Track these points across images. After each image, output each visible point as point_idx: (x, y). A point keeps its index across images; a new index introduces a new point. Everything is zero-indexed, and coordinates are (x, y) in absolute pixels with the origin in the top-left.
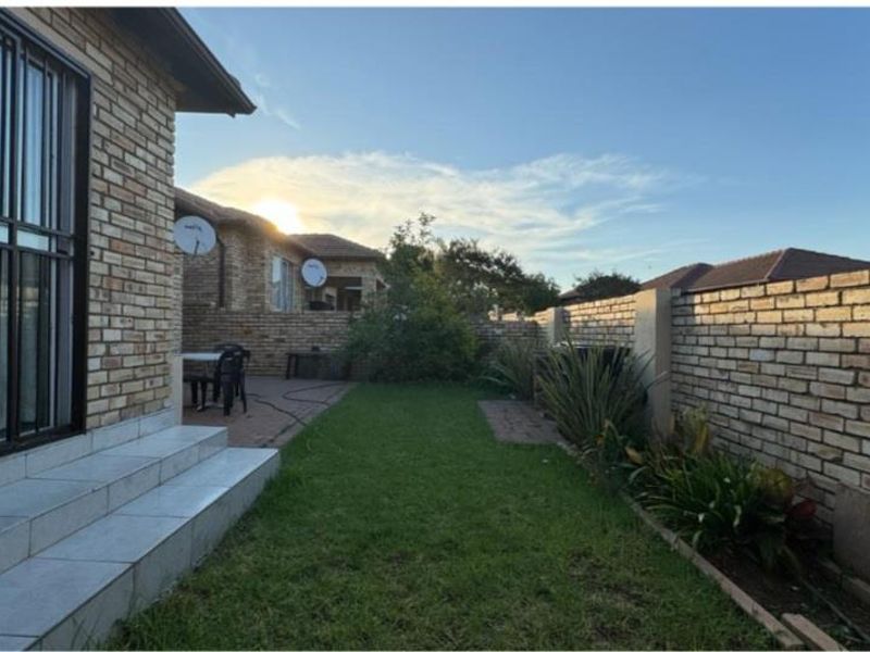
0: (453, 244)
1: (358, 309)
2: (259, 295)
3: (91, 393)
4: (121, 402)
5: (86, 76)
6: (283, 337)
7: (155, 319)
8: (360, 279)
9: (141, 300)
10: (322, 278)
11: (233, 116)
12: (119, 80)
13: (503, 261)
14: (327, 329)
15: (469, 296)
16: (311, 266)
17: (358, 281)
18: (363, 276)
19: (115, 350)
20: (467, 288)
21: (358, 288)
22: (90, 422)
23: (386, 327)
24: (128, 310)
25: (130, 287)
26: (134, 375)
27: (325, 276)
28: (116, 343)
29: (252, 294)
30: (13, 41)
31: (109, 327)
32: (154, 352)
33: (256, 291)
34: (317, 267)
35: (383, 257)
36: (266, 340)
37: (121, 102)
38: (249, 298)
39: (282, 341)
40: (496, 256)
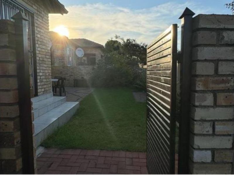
0: (128, 40)
1: (95, 65)
2: (63, 60)
3: (39, 87)
4: (43, 90)
5: (33, 13)
6: (72, 74)
7: (48, 70)
8: (95, 54)
9: (45, 65)
10: (82, 54)
11: (63, 15)
12: (39, 12)
13: (144, 47)
14: (86, 71)
15: (131, 60)
16: (78, 50)
17: (94, 55)
18: (96, 53)
19: (42, 78)
20: (130, 58)
21: (95, 57)
22: (39, 94)
23: (104, 71)
24: (43, 68)
25: (43, 62)
26: (45, 84)
27: (83, 54)
28: (41, 76)
29: (61, 61)
30: (22, 10)
31: (40, 72)
32: (48, 78)
33: (61, 60)
34: (81, 50)
35: (102, 46)
36: (67, 75)
37: (39, 17)
38: (60, 62)
39: (72, 75)
40: (142, 45)
